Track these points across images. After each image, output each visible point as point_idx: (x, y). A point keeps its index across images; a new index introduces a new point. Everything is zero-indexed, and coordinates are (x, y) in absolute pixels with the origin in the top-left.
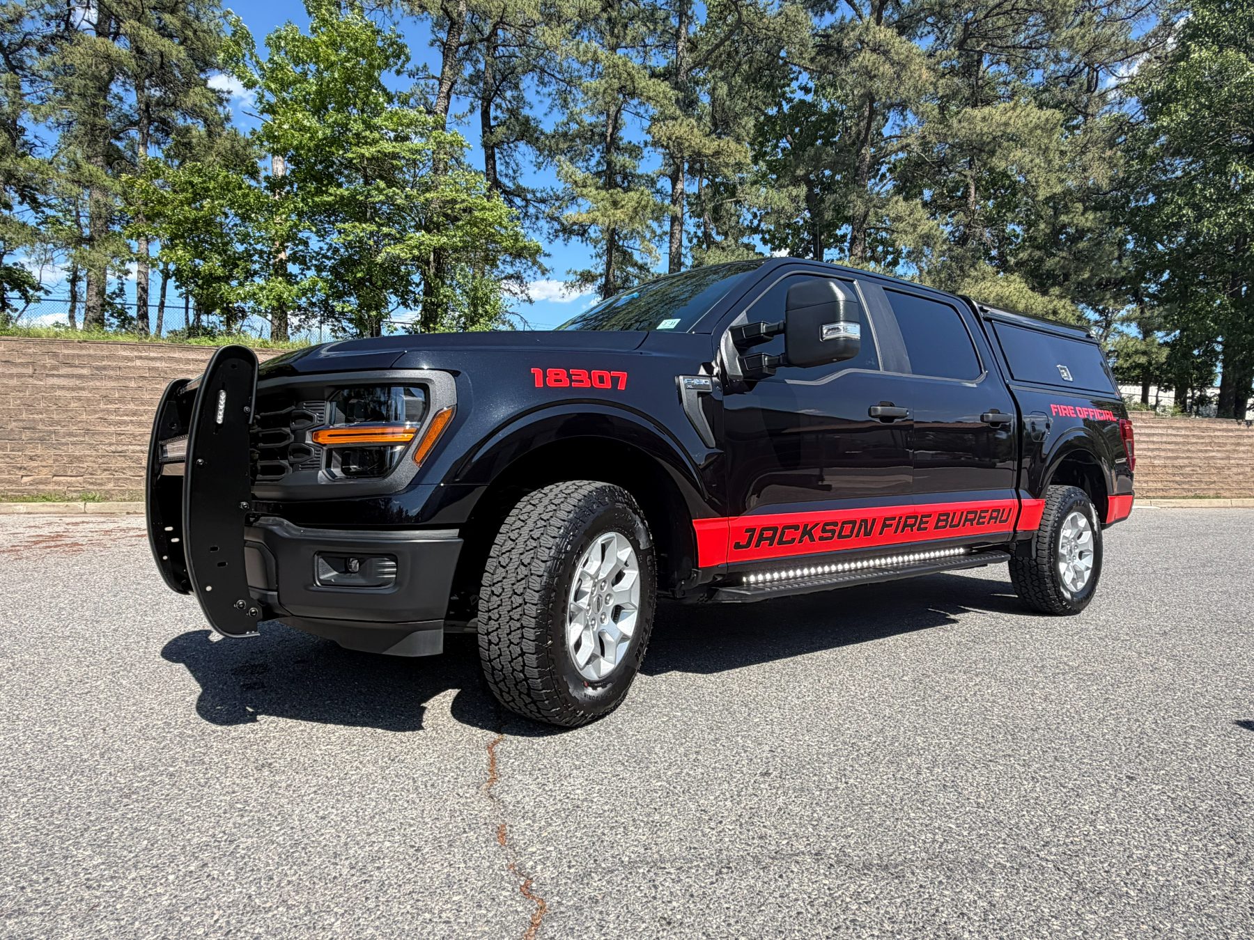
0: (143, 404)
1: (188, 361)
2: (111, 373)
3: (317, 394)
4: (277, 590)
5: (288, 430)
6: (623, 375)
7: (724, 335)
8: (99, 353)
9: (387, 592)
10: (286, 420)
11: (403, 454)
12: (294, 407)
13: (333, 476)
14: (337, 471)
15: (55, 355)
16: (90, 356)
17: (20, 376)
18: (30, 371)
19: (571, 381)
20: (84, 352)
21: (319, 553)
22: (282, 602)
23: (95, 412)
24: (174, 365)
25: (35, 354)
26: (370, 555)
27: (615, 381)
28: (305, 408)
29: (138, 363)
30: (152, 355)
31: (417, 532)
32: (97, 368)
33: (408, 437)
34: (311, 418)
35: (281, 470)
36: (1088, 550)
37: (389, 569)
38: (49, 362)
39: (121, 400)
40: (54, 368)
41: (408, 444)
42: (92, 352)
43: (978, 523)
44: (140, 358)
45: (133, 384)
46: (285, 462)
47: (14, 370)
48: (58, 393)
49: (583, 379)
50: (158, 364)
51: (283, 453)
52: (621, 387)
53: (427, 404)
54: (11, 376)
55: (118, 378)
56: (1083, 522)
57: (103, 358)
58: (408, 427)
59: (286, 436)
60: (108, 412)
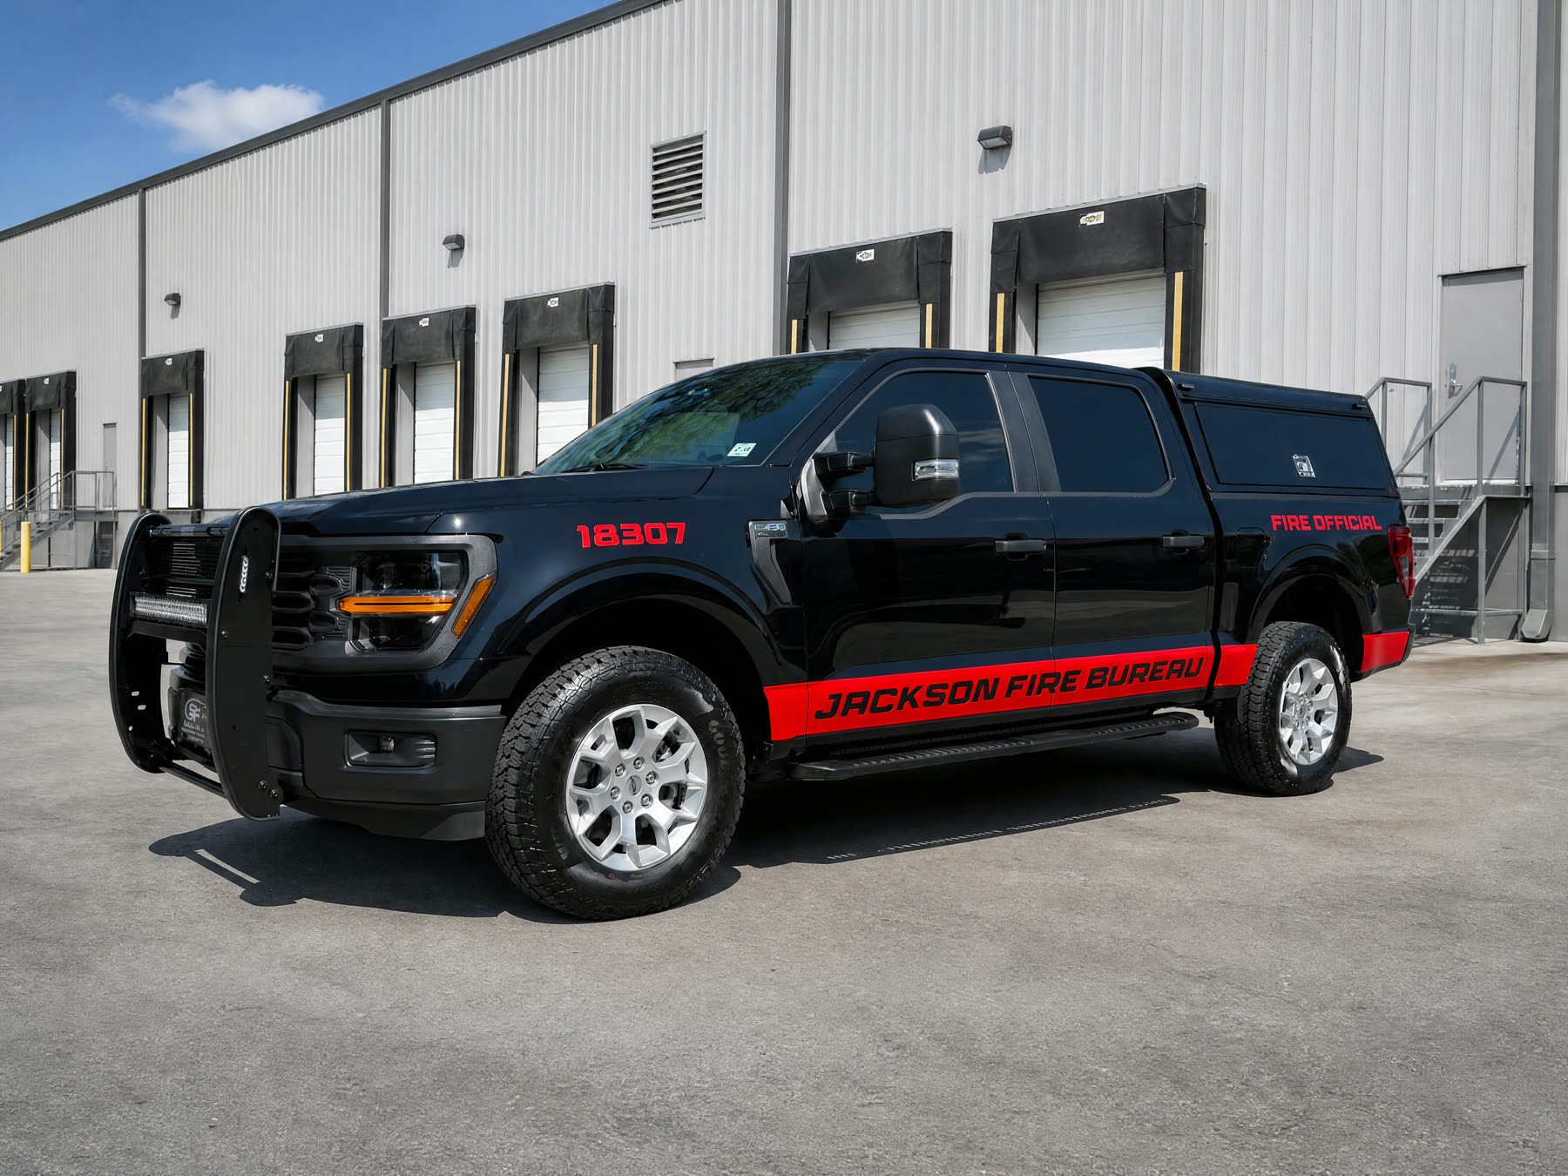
3: (341, 559)
4: (302, 771)
5: (307, 595)
6: (681, 527)
7: (807, 465)
9: (423, 772)
10: (305, 584)
11: (440, 626)
12: (313, 571)
13: (361, 647)
14: (365, 642)
19: (622, 538)
21: (349, 731)
22: (307, 783)
26: (407, 735)
27: (672, 533)
28: (329, 573)
31: (457, 710)
33: (444, 608)
34: (335, 584)
35: (301, 639)
36: (1330, 710)
37: (427, 747)
41: (445, 615)
43: (1152, 678)
46: (305, 631)
49: (636, 535)
51: (303, 620)
52: (679, 541)
53: (465, 572)
56: (1320, 672)
58: (444, 597)
59: (305, 602)
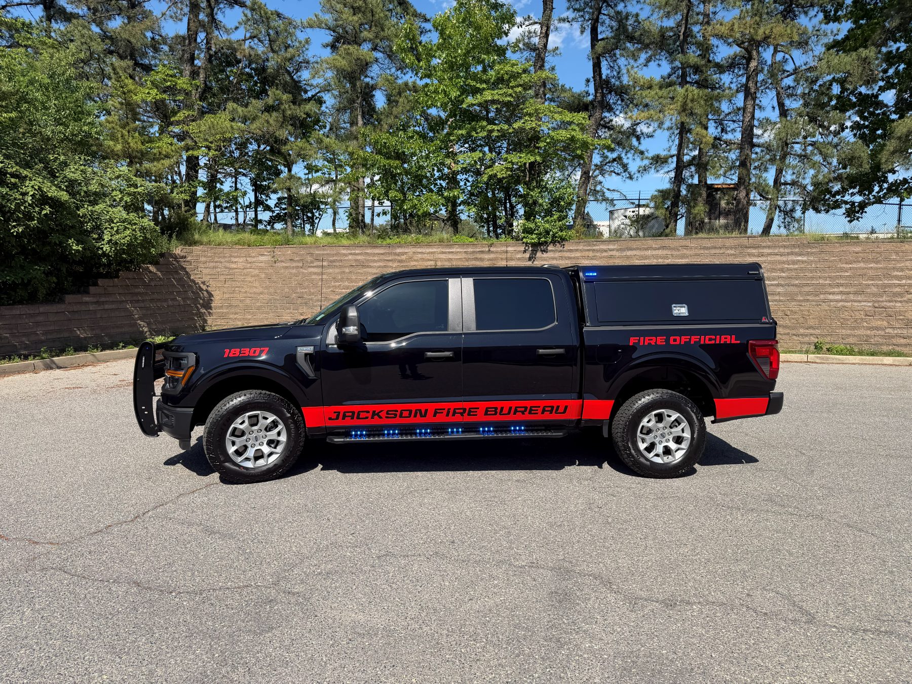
0: (352, 282)
1: (374, 254)
2: (338, 264)
6: (266, 349)
8: (332, 252)
15: (312, 254)
16: (328, 254)
17: (297, 267)
18: (301, 265)
20: (325, 252)
23: (329, 287)
24: (368, 258)
25: (303, 254)
27: (261, 352)
29: (350, 257)
30: (357, 252)
32: (331, 261)
38: (309, 258)
39: (342, 280)
40: (312, 262)
42: (329, 252)
44: (351, 254)
45: (347, 270)
47: (294, 264)
48: (314, 277)
49: (246, 352)
50: (359, 257)
52: (263, 354)
54: (293, 268)
55: (341, 267)
57: (333, 255)
60: (335, 287)
